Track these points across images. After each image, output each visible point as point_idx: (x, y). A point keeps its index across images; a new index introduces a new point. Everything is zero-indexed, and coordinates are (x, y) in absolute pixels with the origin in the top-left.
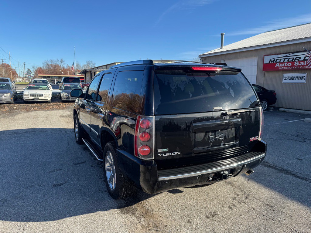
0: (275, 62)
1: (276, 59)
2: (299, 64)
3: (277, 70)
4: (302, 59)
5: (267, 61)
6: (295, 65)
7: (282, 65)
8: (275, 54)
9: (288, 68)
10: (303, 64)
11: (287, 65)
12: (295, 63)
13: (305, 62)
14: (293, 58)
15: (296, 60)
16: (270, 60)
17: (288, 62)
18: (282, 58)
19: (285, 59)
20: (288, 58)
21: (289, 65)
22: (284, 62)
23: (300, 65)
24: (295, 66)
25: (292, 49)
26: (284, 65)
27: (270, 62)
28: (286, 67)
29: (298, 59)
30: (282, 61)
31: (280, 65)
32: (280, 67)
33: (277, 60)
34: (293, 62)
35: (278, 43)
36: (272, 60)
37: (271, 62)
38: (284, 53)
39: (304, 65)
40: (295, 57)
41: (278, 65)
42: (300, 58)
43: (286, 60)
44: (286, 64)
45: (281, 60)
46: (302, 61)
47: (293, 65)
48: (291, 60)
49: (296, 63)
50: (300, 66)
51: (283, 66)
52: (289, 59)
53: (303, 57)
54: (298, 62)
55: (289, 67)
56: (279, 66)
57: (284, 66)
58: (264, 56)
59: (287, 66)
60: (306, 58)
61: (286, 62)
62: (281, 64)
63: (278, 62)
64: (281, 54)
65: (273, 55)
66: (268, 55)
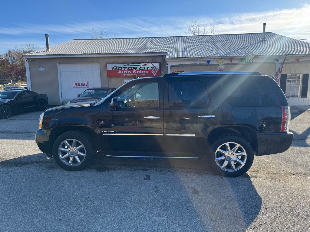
0: (117, 70)
1: (118, 67)
2: (137, 72)
3: (120, 76)
4: (138, 69)
5: (110, 67)
6: (134, 73)
7: (124, 72)
8: (117, 63)
9: (129, 75)
10: (139, 73)
11: (127, 72)
12: (134, 71)
13: (141, 71)
14: (132, 68)
15: (134, 69)
16: (113, 68)
17: (128, 70)
18: (123, 67)
19: (125, 68)
20: (128, 67)
21: (129, 72)
22: (125, 70)
23: (137, 73)
24: (134, 74)
25: (128, 60)
26: (125, 72)
27: (113, 70)
28: (127, 74)
29: (135, 69)
30: (123, 69)
32: (122, 74)
33: (119, 68)
34: (132, 70)
35: (118, 54)
36: (115, 68)
37: (114, 69)
38: (124, 63)
39: (140, 73)
40: (133, 67)
41: (120, 72)
42: (137, 68)
43: (126, 69)
44: (126, 71)
45: (122, 68)
46: (138, 70)
47: (132, 73)
48: (130, 69)
49: (134, 72)
50: (137, 74)
51: (124, 73)
52: (129, 68)
53: (138, 67)
54: (135, 71)
55: (130, 74)
56: (121, 73)
57: (126, 73)
58: (107, 63)
59: (128, 74)
60: (141, 68)
61: (126, 70)
62: (123, 72)
63: (120, 70)
64: (121, 63)
65: (115, 63)
66: (110, 63)
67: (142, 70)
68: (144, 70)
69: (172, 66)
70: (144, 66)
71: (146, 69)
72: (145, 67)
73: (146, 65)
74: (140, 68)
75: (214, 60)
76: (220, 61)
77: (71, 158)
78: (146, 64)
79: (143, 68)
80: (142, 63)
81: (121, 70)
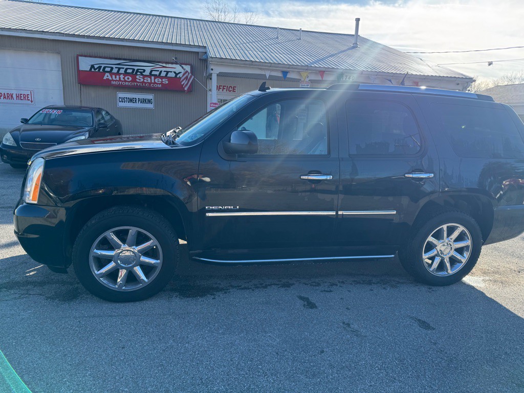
0: (101, 71)
1: (103, 66)
2: (144, 79)
3: (107, 84)
4: (147, 73)
5: (85, 64)
6: (138, 80)
7: (116, 78)
8: (100, 57)
9: (127, 83)
10: (149, 81)
11: (124, 78)
12: (137, 77)
13: (153, 78)
14: (134, 70)
15: (138, 73)
16: (92, 66)
17: (126, 73)
18: (114, 66)
19: (119, 69)
20: (125, 67)
21: (128, 79)
22: (118, 73)
23: (145, 81)
24: (139, 82)
25: (126, 53)
26: (120, 78)
27: (93, 70)
28: (122, 81)
29: (141, 73)
30: (115, 71)
31: (112, 77)
32: (113, 80)
33: (105, 68)
34: (133, 75)
35: (103, 40)
36: (96, 66)
37: (95, 69)
38: (116, 59)
39: (151, 83)
40: (136, 68)
41: (107, 76)
42: (144, 71)
43: (122, 71)
44: (122, 76)
45: (112, 68)
46: (147, 76)
47: (134, 80)
48: (129, 71)
49: (139, 78)
50: (146, 83)
51: (118, 79)
52: (127, 69)
53: (148, 70)
54: (141, 76)
55: (129, 82)
56: (111, 79)
57: (120, 80)
58: (78, 56)
59: (125, 81)
60: (153, 73)
61: (122, 74)
62: (114, 76)
63: (107, 72)
64: (111, 58)
65: (95, 57)
66: (85, 56)
67: (155, 76)
68: (159, 76)
69: (220, 75)
70: (160, 69)
71: (163, 74)
72: (161, 72)
73: (164, 67)
74: (151, 71)
75: (293, 71)
76: (304, 74)
77: (123, 273)
78: (164, 65)
79: (157, 73)
80: (154, 62)
81: (110, 72)
